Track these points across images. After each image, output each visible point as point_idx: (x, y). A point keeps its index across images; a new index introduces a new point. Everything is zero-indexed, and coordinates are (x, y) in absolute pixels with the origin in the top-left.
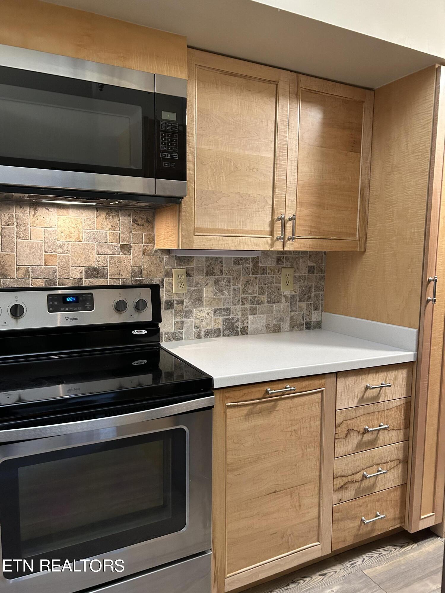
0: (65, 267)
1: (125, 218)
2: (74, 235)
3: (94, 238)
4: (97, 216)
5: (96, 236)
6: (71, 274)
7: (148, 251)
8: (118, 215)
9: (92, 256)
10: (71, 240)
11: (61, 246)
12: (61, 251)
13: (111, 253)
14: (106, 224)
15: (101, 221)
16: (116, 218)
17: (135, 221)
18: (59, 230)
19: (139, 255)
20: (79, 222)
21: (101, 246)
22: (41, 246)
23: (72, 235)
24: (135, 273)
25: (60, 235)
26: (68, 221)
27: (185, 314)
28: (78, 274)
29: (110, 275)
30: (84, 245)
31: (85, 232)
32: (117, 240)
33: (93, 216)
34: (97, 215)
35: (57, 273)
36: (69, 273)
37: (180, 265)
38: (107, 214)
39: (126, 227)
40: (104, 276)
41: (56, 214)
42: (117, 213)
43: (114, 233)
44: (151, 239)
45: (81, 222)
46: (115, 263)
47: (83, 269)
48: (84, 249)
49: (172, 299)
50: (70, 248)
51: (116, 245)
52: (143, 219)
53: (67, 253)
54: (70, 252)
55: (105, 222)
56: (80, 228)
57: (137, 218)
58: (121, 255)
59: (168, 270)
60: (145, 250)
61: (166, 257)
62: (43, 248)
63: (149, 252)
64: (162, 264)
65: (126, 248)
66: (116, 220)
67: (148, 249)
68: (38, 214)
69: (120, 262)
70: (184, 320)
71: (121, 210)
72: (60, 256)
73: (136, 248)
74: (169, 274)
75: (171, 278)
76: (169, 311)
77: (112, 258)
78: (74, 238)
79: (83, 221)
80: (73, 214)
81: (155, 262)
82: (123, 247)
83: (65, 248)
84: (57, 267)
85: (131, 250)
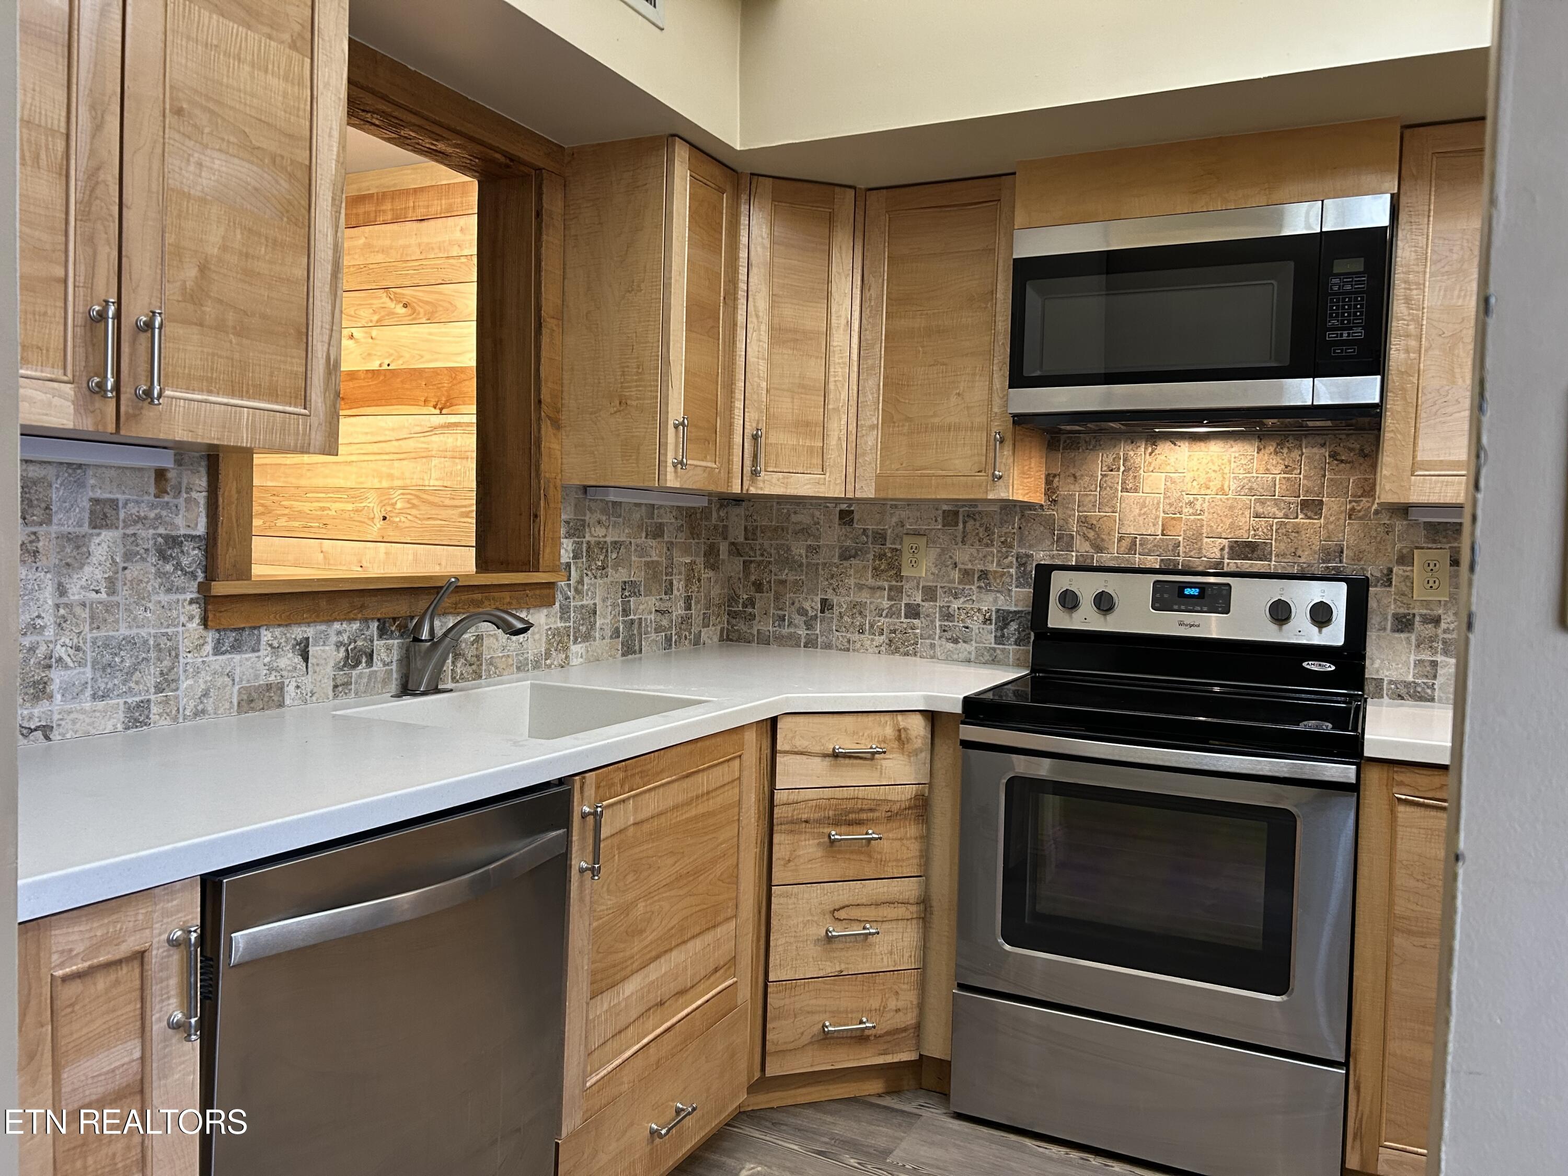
0: (1196, 539)
1: (1315, 450)
2: (1215, 485)
3: (1251, 489)
4: (1259, 450)
5: (1255, 486)
6: (1204, 551)
7: (1359, 511)
8: (1301, 446)
9: (1243, 520)
10: (1208, 492)
11: (1190, 503)
12: (1191, 511)
13: (1281, 514)
14: (1274, 462)
15: (1266, 457)
16: (1296, 451)
17: (1334, 456)
18: (1189, 476)
19: (1338, 519)
20: (1225, 461)
21: (1263, 503)
22: (1158, 503)
23: (1211, 484)
24: (1329, 554)
25: (1190, 484)
26: (1205, 461)
27: (1441, 646)
28: (1217, 550)
29: (1277, 555)
30: (1230, 501)
31: (1235, 478)
32: (1294, 491)
33: (1252, 449)
34: (1258, 447)
35: (1181, 548)
36: (1200, 549)
37: (1434, 541)
38: (1278, 444)
39: (1315, 467)
40: (1265, 557)
41: (1187, 449)
42: (1298, 443)
43: (1288, 479)
44: (1367, 489)
45: (1230, 462)
46: (1287, 534)
47: (1225, 542)
48: (1231, 508)
49: (1411, 611)
50: (1206, 505)
51: (1292, 499)
52: (1351, 450)
53: (1200, 514)
54: (1206, 514)
55: (1275, 460)
56: (1226, 471)
57: (1339, 449)
58: (1301, 519)
59: (1405, 551)
60: (1353, 509)
61: (1399, 525)
62: (1161, 506)
63: (1361, 514)
64: (1390, 536)
65: (1312, 507)
66: (1295, 454)
67: (1359, 508)
68: (1157, 452)
69: (1297, 532)
70: (1439, 658)
71: (1306, 436)
72: (1188, 520)
73: (1332, 505)
74: (1405, 559)
75: (1409, 568)
76: (1403, 636)
77: (1281, 524)
78: (1214, 490)
79: (1233, 460)
80: (1215, 448)
81: (1373, 533)
82: (1305, 504)
83: (1198, 507)
84: (1181, 539)
85: (1321, 509)
